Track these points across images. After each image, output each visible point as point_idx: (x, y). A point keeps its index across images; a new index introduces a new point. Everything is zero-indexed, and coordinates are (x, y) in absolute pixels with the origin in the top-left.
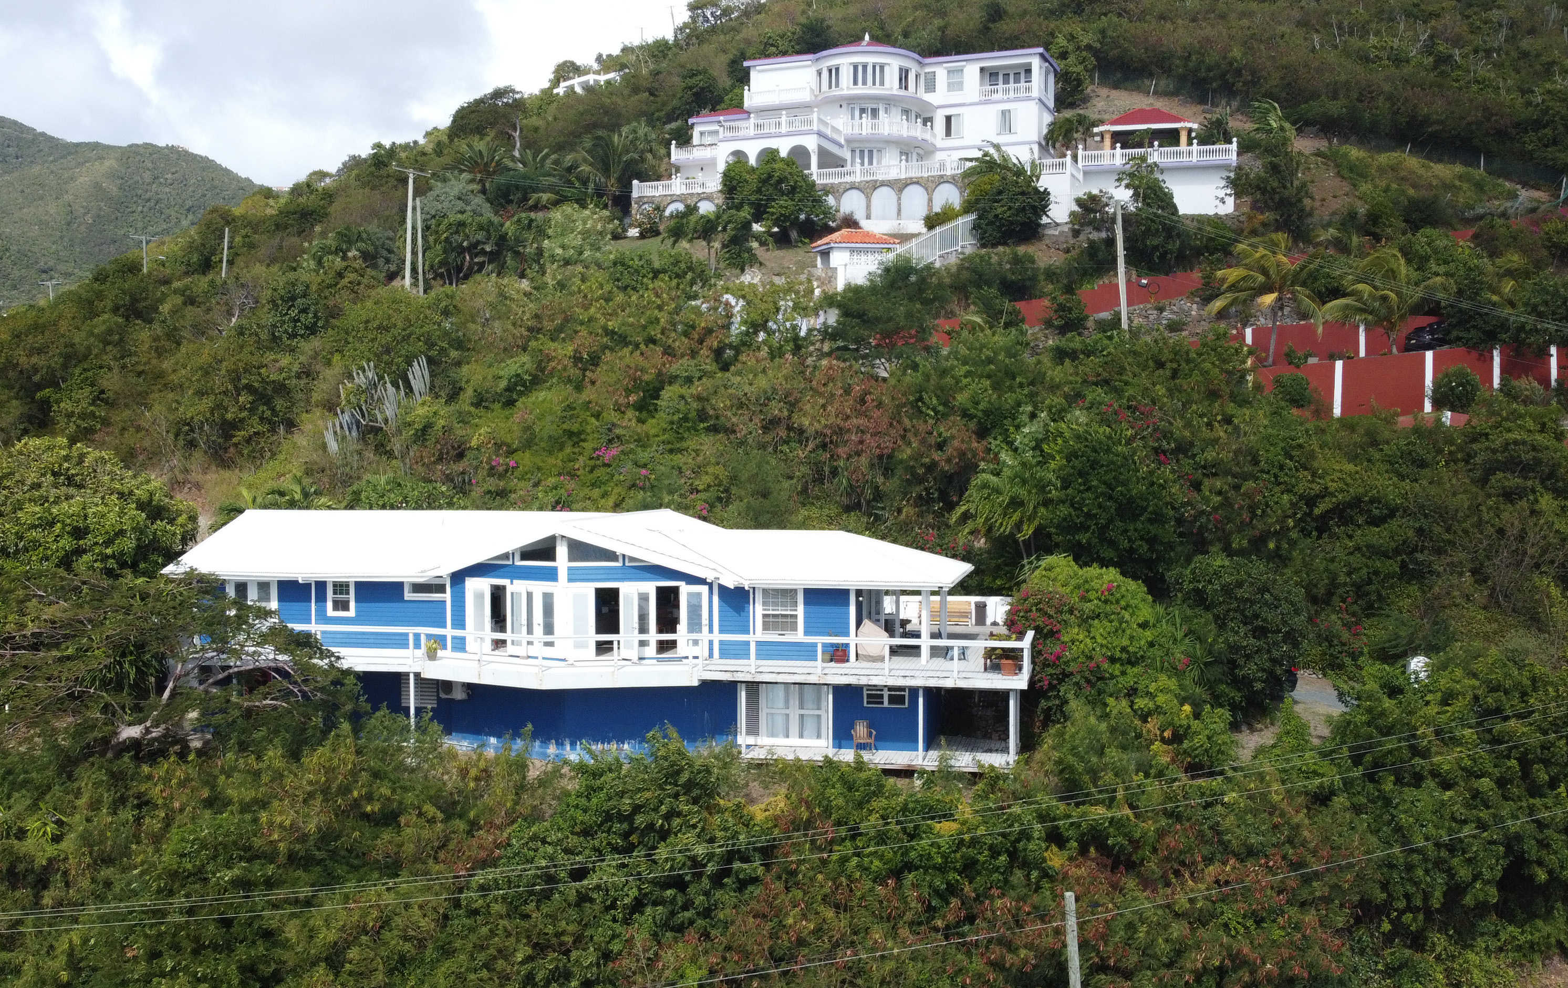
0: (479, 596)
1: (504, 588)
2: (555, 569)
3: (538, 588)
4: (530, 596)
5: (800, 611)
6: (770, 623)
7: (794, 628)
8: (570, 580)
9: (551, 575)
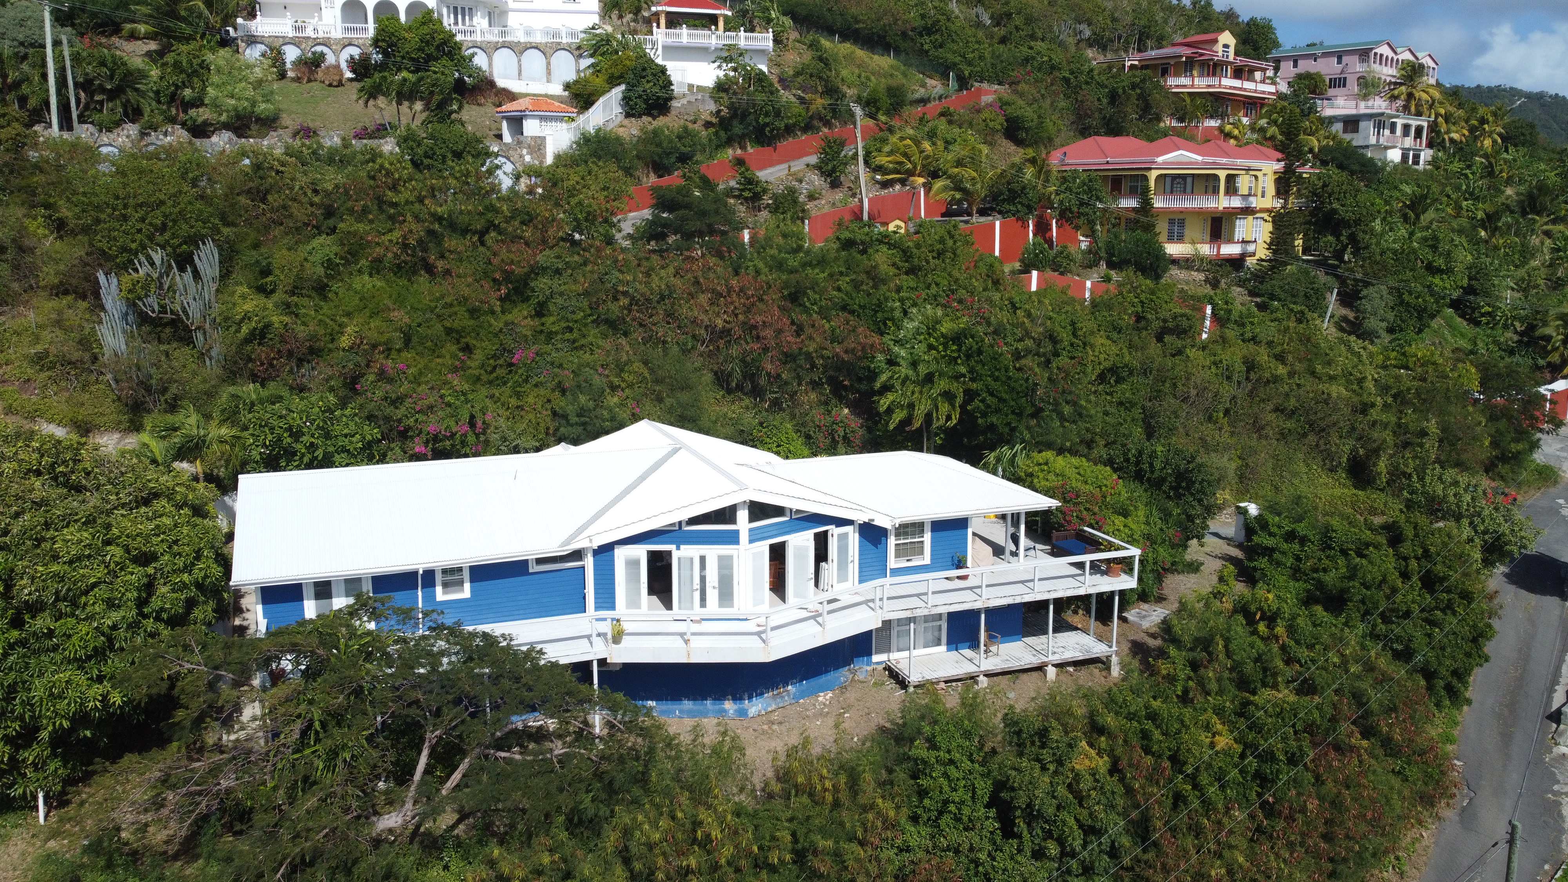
0: (633, 564)
1: (669, 553)
2: (737, 532)
3: (713, 552)
4: (703, 559)
5: (927, 537)
6: (901, 552)
7: (921, 553)
8: (751, 541)
9: (733, 538)
